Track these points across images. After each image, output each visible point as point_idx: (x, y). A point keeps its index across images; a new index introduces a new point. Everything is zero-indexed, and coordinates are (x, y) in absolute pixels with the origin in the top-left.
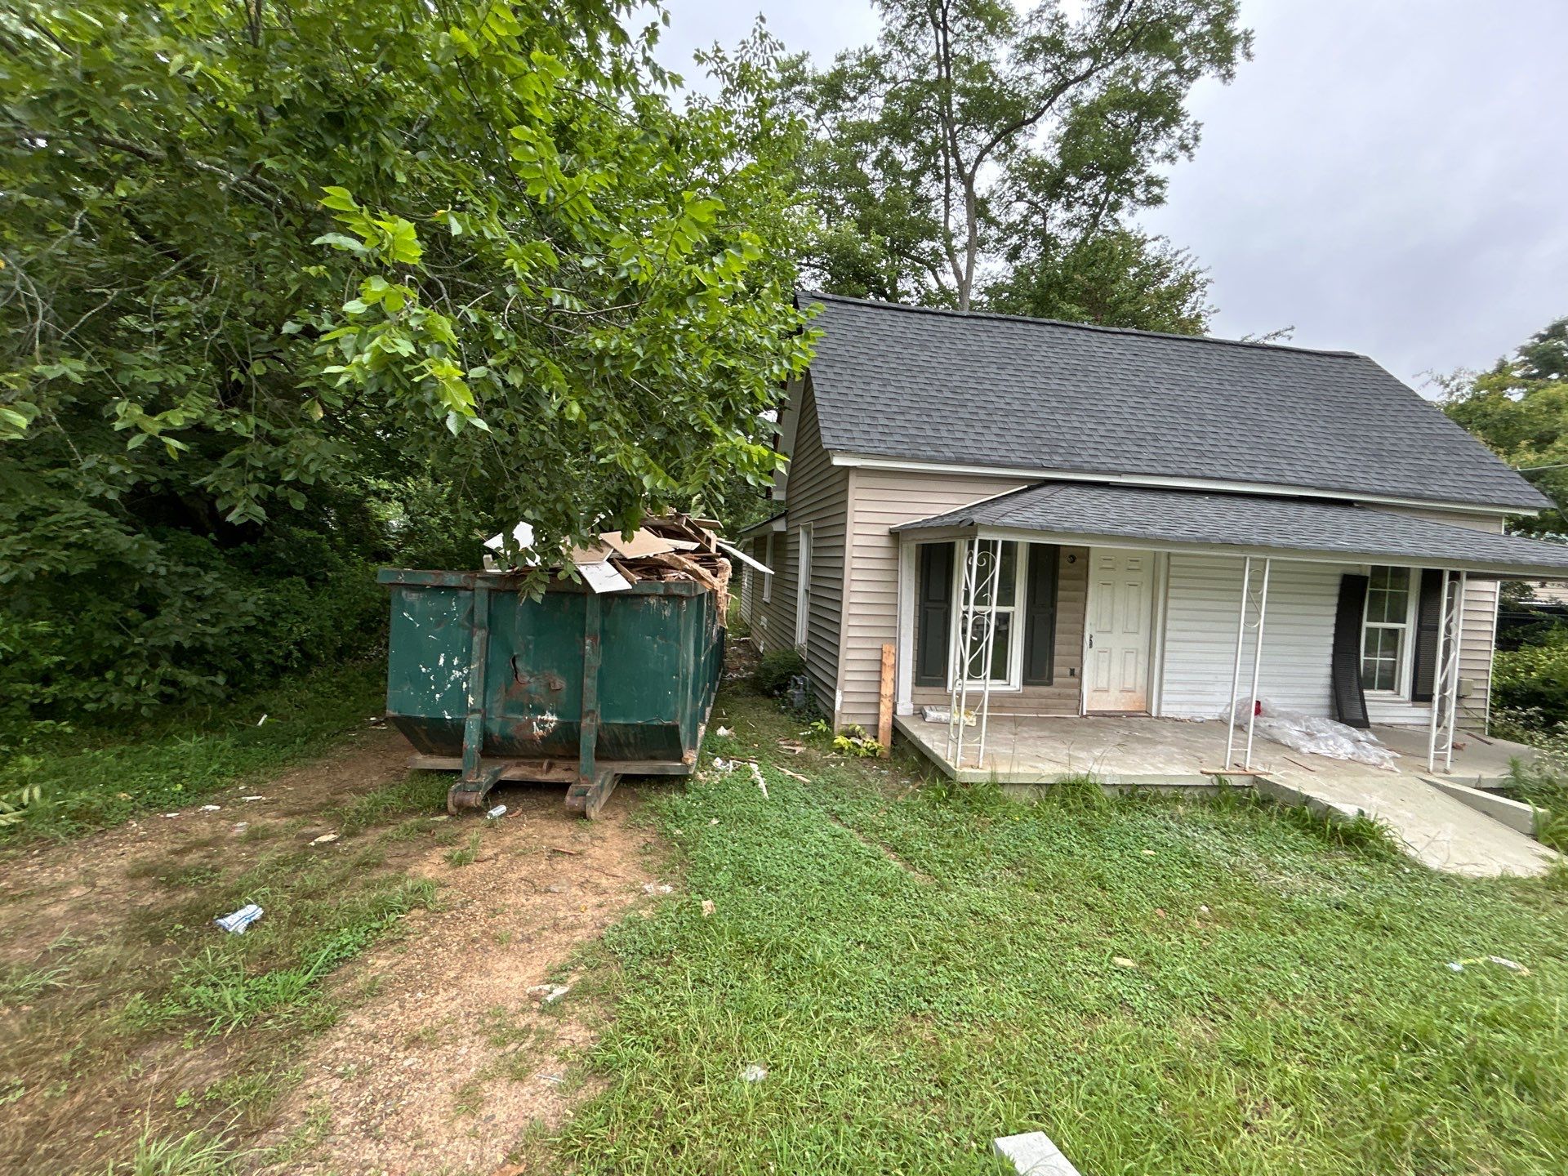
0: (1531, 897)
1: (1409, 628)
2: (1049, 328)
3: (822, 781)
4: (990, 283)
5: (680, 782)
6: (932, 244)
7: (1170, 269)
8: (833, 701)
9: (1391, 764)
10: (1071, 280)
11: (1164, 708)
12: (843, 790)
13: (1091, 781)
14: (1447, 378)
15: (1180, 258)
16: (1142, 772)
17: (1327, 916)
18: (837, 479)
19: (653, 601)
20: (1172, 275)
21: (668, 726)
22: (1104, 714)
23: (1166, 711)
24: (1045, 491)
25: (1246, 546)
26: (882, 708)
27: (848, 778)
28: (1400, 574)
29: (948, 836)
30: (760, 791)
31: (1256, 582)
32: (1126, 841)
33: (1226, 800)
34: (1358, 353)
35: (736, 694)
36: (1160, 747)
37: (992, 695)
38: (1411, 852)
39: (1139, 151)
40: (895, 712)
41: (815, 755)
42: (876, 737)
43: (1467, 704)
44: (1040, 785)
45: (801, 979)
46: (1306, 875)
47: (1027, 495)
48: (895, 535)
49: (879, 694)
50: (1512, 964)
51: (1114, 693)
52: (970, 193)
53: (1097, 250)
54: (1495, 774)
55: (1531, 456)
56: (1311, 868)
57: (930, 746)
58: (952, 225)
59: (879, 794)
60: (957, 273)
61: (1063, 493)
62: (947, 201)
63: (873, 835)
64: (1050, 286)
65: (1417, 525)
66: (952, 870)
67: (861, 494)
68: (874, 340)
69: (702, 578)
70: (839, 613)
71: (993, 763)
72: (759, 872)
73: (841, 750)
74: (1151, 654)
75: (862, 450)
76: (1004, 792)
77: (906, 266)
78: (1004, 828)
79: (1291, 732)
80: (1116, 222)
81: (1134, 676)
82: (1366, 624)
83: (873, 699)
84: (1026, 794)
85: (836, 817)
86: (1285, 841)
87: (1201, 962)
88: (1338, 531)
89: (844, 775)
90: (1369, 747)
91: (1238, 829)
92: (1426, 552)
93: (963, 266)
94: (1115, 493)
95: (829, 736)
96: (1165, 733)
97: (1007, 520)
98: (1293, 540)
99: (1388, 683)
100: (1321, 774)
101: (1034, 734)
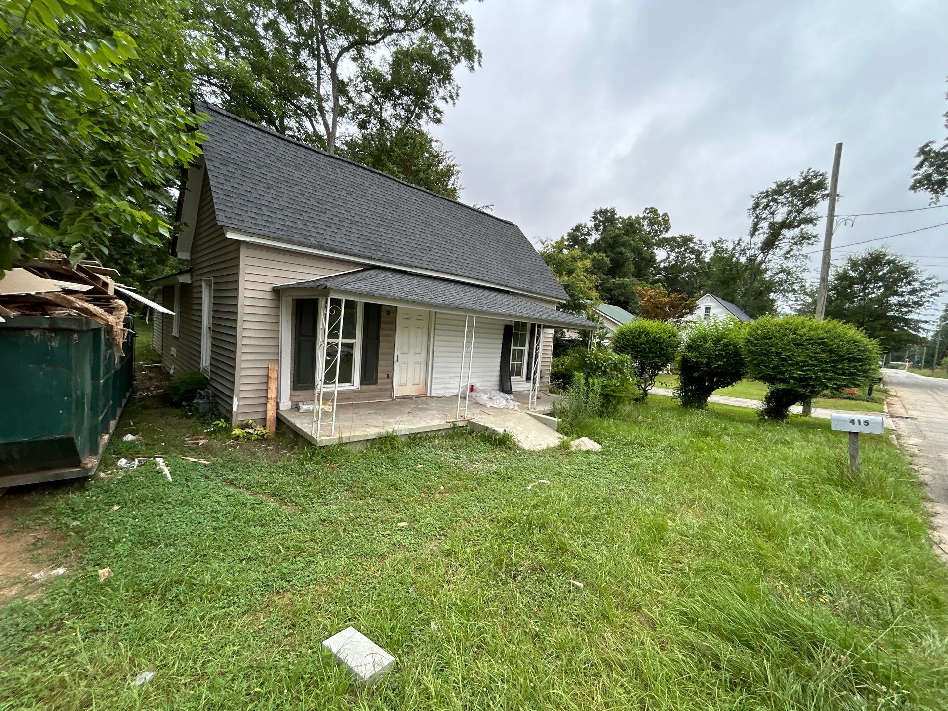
0: (554, 454)
1: (526, 348)
2: (378, 176)
3: (220, 461)
4: (348, 139)
5: (80, 483)
6: (308, 100)
7: (443, 160)
8: (231, 405)
9: (517, 408)
10: (394, 151)
11: (432, 392)
12: (237, 464)
13: (394, 434)
14: (544, 241)
15: (448, 155)
16: (419, 426)
17: (490, 478)
18: (232, 248)
19: (35, 334)
20: (444, 164)
21: (61, 440)
22: (404, 398)
23: (434, 393)
24: (372, 272)
25: (466, 309)
26: (269, 406)
27: (241, 456)
28: (524, 324)
29: (310, 480)
30: (164, 477)
31: (470, 327)
32: (410, 462)
33: (456, 434)
34: (514, 223)
35: (145, 407)
36: (429, 412)
37: (340, 393)
38: (520, 444)
39: (432, 89)
40: (278, 408)
41: (216, 444)
42: (264, 426)
43: (543, 380)
44: (367, 440)
45: (192, 599)
46: (484, 462)
47: (362, 273)
48: (277, 292)
49: (267, 397)
50: (545, 482)
51: (409, 385)
52: (334, 75)
53: (408, 138)
54: (548, 408)
55: (566, 279)
56: (486, 459)
57: (300, 426)
58: (322, 92)
59: (265, 462)
60: (326, 125)
61: (382, 274)
62: (319, 74)
63: (258, 490)
64: (382, 151)
65: (529, 304)
66: (311, 499)
67: (250, 261)
68: (261, 154)
69: (94, 315)
70: (235, 344)
71: (340, 432)
72: (158, 536)
73: (237, 438)
74: (427, 365)
75: (250, 230)
76: (346, 448)
77: (290, 110)
78: (345, 469)
79: (484, 399)
80: (419, 125)
81: (419, 376)
82: (512, 347)
83: (262, 401)
84: (359, 447)
85: (231, 483)
86: (478, 449)
87: (438, 514)
88: (502, 305)
89: (240, 455)
90: (511, 402)
91: (460, 447)
92: (531, 316)
93: (330, 122)
94: (410, 277)
95: (228, 430)
96: (433, 405)
97: (348, 287)
98: (485, 308)
99: (519, 374)
100: (494, 416)
101: (367, 412)
